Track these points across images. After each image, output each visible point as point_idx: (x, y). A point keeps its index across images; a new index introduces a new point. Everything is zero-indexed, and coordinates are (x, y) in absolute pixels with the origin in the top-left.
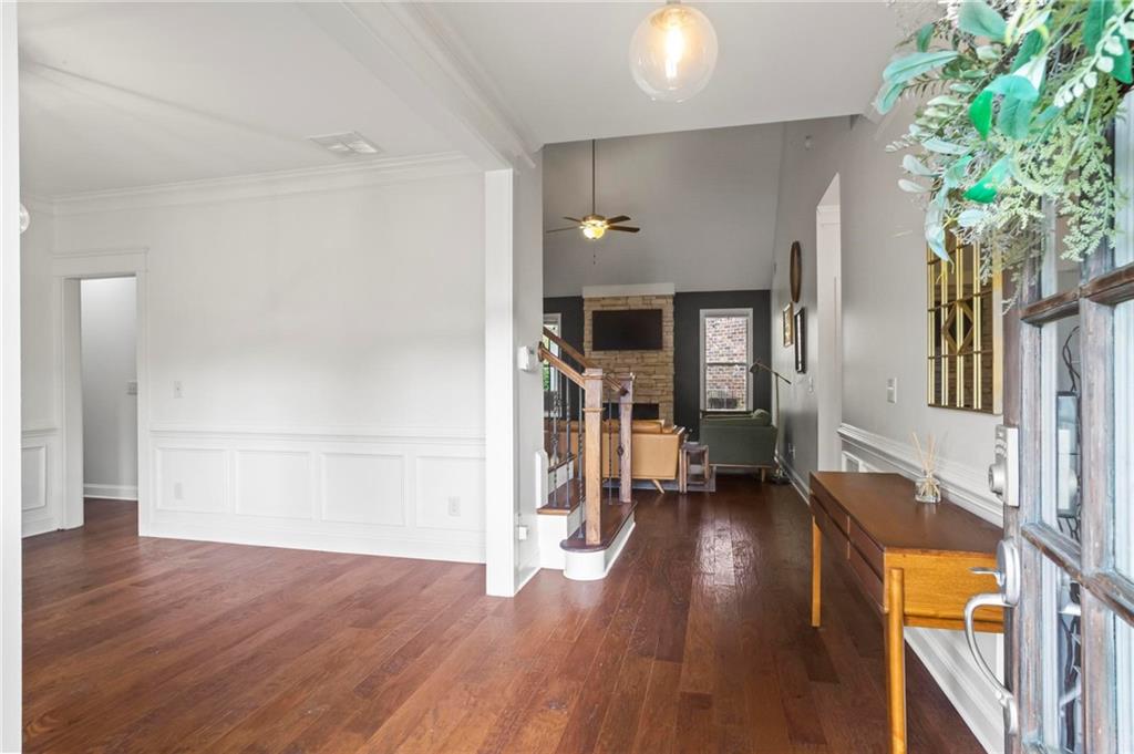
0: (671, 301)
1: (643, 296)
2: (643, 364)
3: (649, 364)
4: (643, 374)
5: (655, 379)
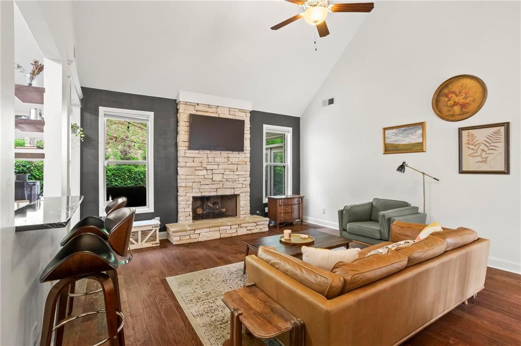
0: (249, 115)
1: (230, 108)
2: (229, 163)
3: (234, 163)
4: (228, 171)
5: (238, 175)
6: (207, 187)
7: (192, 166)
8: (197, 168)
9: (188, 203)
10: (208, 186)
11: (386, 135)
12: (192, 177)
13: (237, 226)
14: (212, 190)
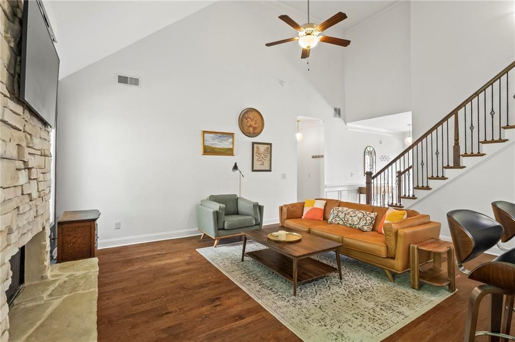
11: (205, 138)
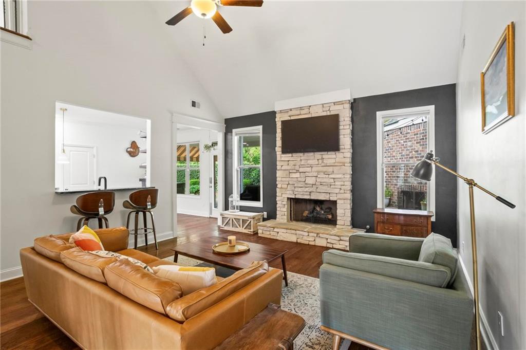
1: (323, 104)
2: (323, 164)
3: (328, 165)
4: (323, 173)
5: (334, 178)
6: (300, 189)
7: (287, 169)
8: (291, 171)
9: (283, 203)
10: (302, 188)
12: (287, 179)
13: (316, 235)
14: (305, 193)
